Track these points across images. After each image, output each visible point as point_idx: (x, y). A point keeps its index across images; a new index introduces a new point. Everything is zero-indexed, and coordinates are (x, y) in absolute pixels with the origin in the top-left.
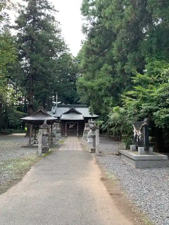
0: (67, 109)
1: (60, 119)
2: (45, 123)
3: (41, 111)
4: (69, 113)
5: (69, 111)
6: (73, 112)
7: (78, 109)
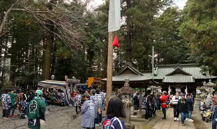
0: (172, 70)
1: (163, 82)
2: (127, 84)
3: (128, 68)
4: (173, 74)
5: (174, 72)
6: (179, 73)
7: (186, 70)
